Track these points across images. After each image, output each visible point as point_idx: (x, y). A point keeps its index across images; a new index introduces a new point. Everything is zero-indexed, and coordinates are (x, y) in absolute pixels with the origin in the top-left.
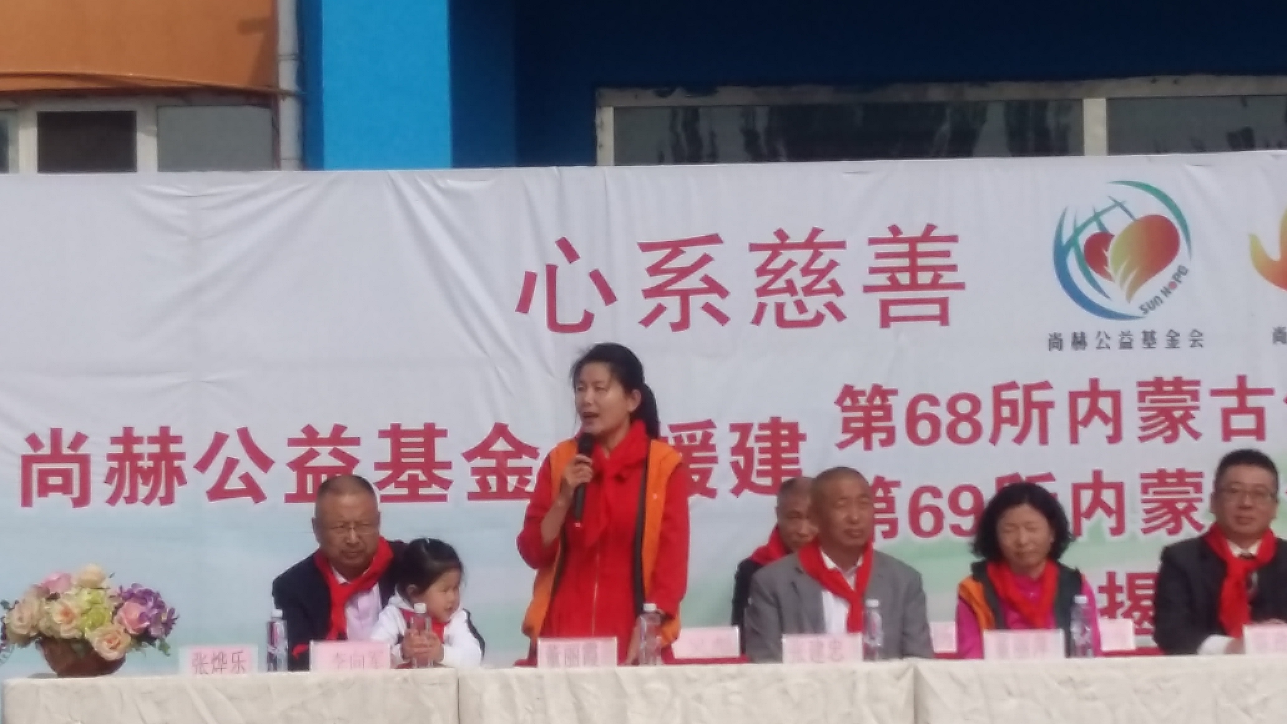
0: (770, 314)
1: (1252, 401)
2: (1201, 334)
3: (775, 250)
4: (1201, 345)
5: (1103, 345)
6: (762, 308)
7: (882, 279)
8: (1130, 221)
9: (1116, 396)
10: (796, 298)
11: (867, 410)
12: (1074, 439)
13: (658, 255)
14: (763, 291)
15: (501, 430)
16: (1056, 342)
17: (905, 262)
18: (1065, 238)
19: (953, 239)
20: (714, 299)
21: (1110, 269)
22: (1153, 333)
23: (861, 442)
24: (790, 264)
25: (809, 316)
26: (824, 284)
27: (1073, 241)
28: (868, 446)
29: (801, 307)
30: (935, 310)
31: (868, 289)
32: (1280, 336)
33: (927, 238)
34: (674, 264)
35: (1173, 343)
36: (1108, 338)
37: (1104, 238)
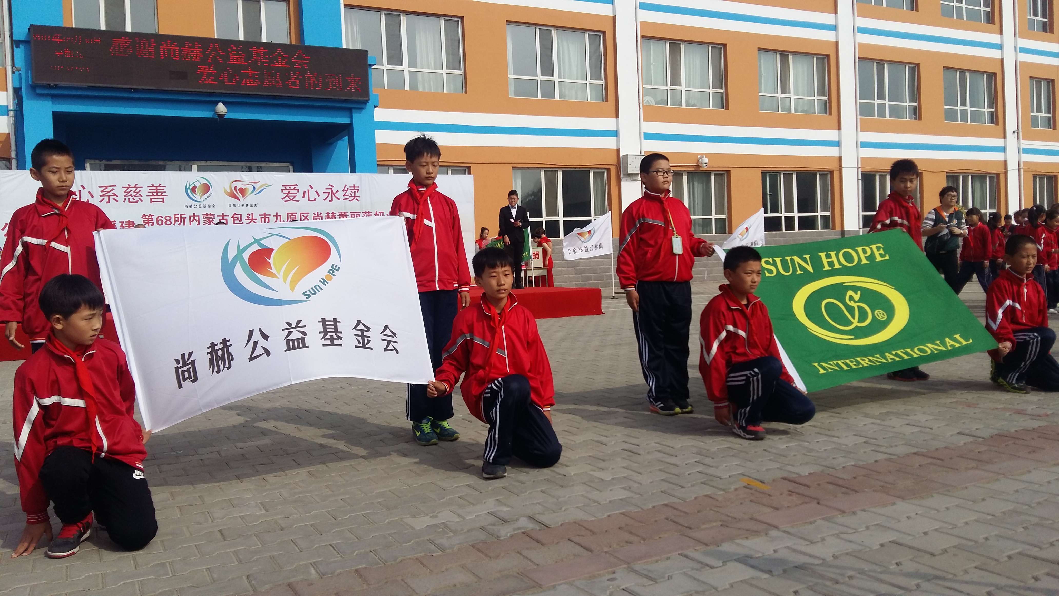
0: (127, 200)
2: (215, 205)
3: (128, 188)
4: (215, 207)
6: (125, 199)
7: (150, 194)
8: (200, 184)
9: (198, 216)
10: (132, 197)
11: (148, 219)
12: (190, 224)
13: (103, 189)
14: (125, 196)
16: (186, 206)
17: (155, 191)
18: (187, 187)
19: (165, 187)
20: (115, 197)
21: (196, 193)
22: (205, 205)
24: (131, 191)
25: (135, 201)
26: (138, 195)
27: (189, 187)
28: (149, 226)
29: (134, 199)
30: (162, 200)
31: (147, 196)
32: (230, 206)
33: (159, 186)
34: (107, 190)
35: (209, 207)
36: (197, 206)
37: (195, 187)
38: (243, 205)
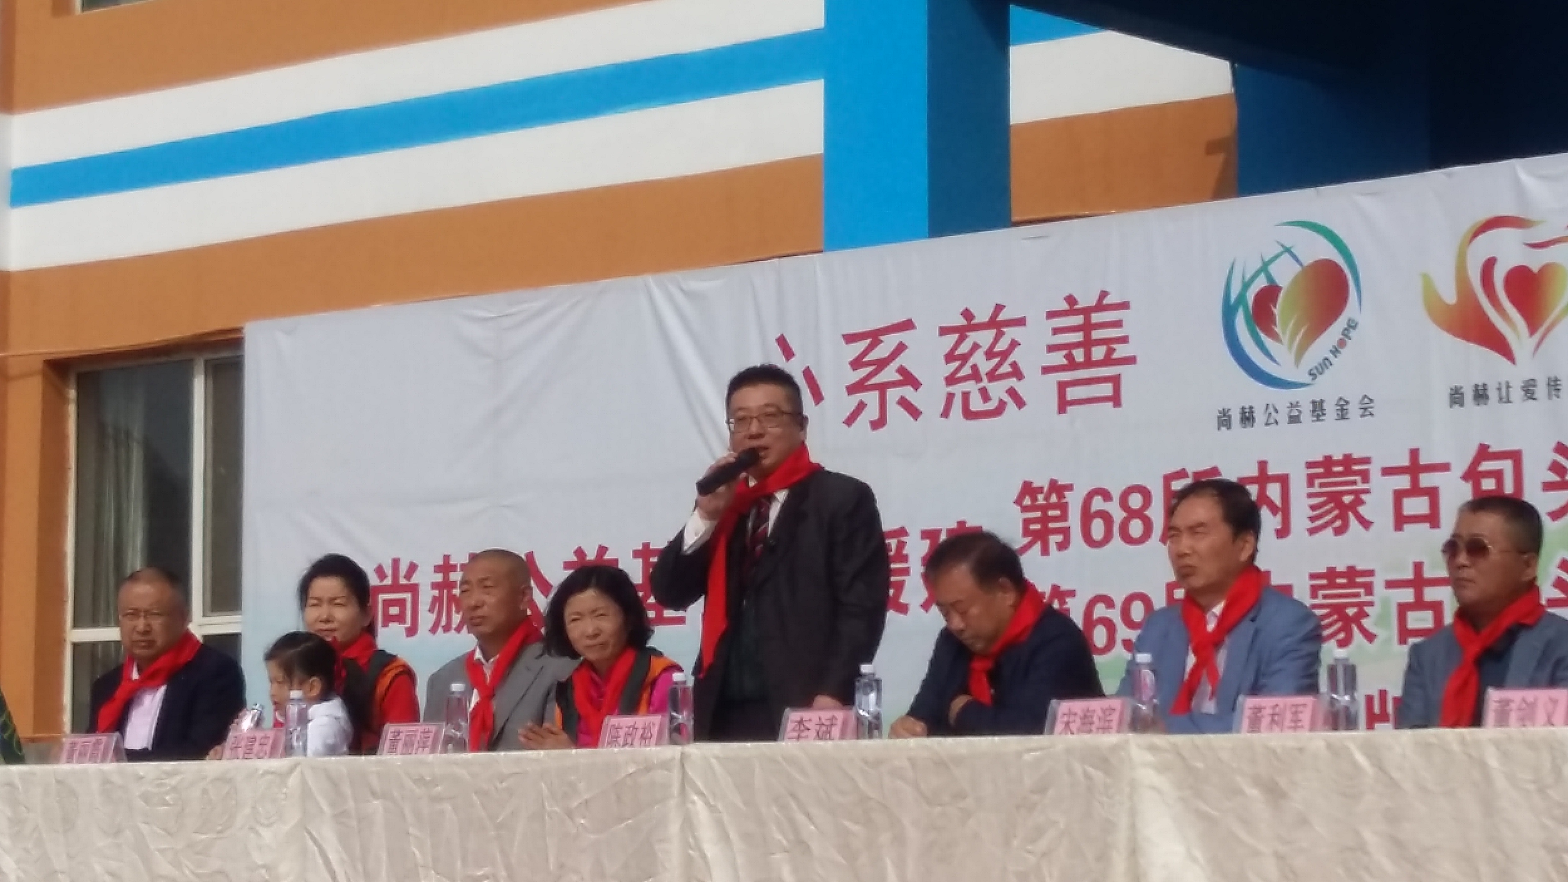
0: (957, 405)
1: (1426, 480)
2: (1371, 401)
3: (961, 332)
4: (1371, 414)
5: (1271, 421)
6: (950, 397)
7: (1058, 358)
8: (1298, 269)
9: (1283, 480)
10: (980, 385)
11: (1044, 509)
13: (860, 347)
14: (951, 380)
16: (1224, 420)
17: (1078, 337)
18: (1233, 296)
19: (1124, 306)
20: (907, 391)
21: (1278, 329)
22: (1322, 401)
23: (1038, 546)
24: (976, 347)
25: (992, 405)
26: (1006, 368)
27: (1241, 297)
28: (1045, 551)
29: (985, 395)
30: (1107, 389)
31: (1046, 370)
32: (1456, 397)
33: (1100, 307)
34: (873, 356)
35: (1342, 414)
36: (1276, 411)
37: (1269, 294)
38: (1529, 389)
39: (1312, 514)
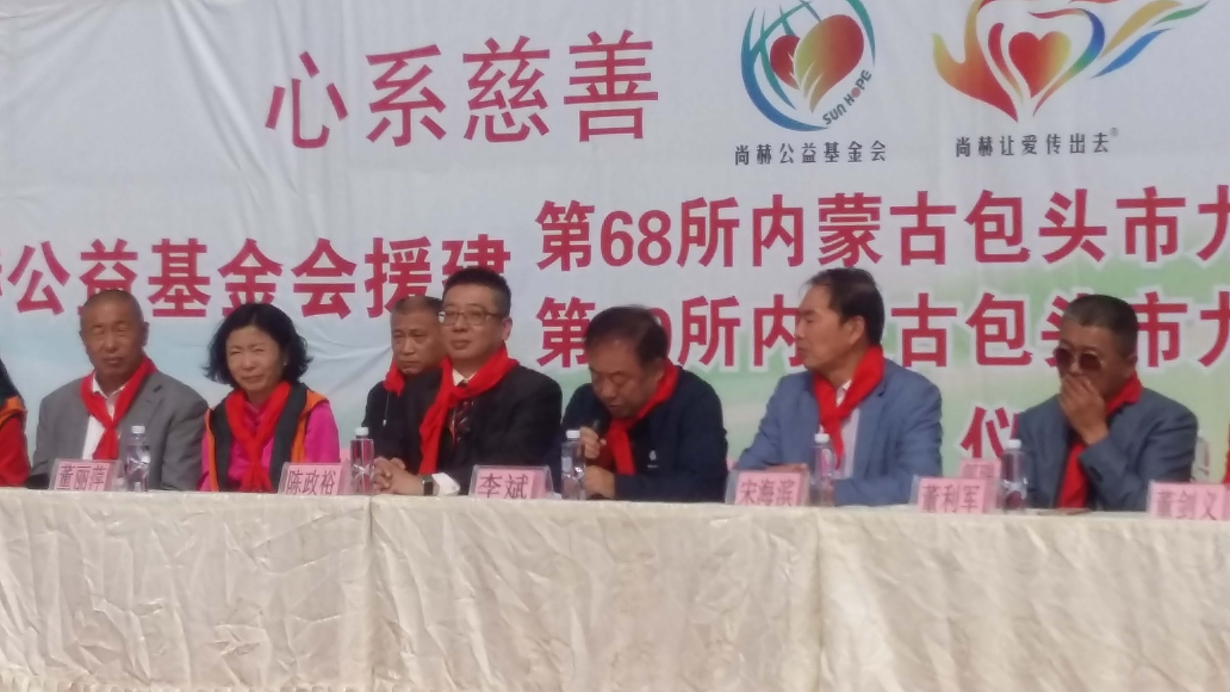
0: (481, 127)
1: (933, 220)
2: (883, 146)
3: (486, 60)
4: (883, 159)
5: (787, 158)
6: (474, 120)
7: (582, 90)
8: (815, 22)
9: (797, 213)
10: (504, 110)
11: (566, 227)
12: (757, 261)
13: (384, 68)
14: (475, 104)
15: (250, 247)
16: (742, 155)
17: (601, 71)
18: (753, 42)
19: (647, 46)
20: (431, 112)
21: (795, 76)
22: (835, 144)
23: (558, 262)
24: (500, 75)
25: (515, 130)
26: (529, 96)
27: (761, 44)
28: (566, 266)
29: (508, 120)
30: (629, 121)
31: (569, 100)
32: (963, 147)
33: (623, 45)
34: (398, 76)
35: (855, 156)
36: (792, 151)
37: (790, 42)
38: (1029, 144)
39: (823, 245)
